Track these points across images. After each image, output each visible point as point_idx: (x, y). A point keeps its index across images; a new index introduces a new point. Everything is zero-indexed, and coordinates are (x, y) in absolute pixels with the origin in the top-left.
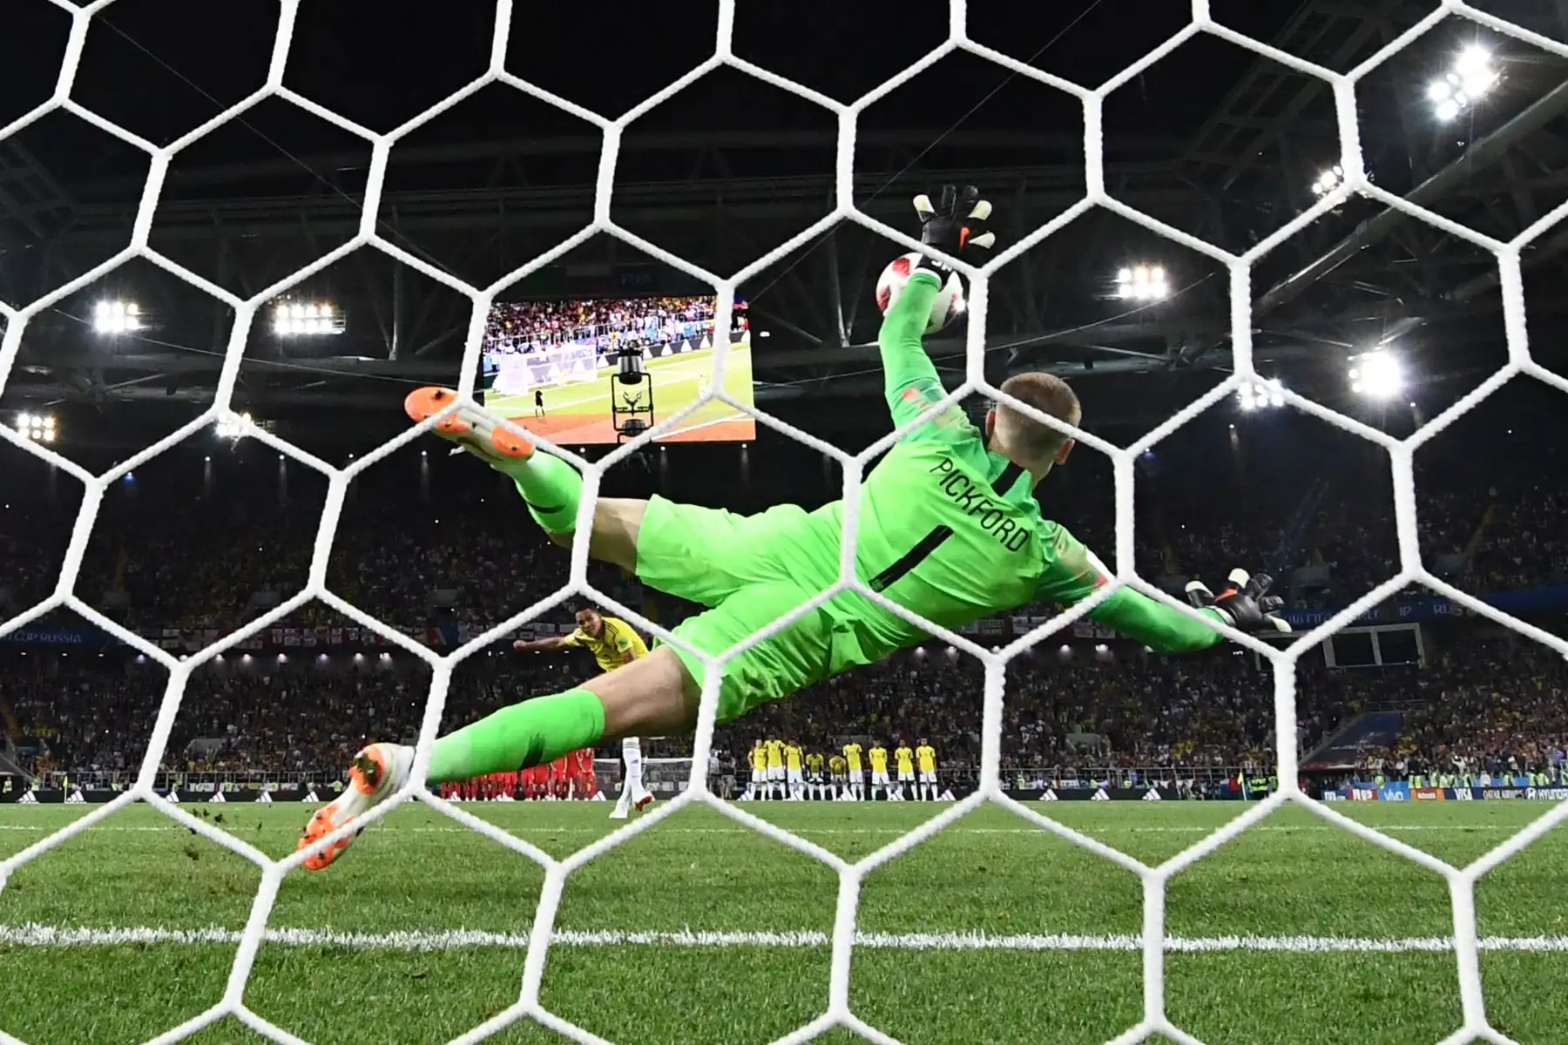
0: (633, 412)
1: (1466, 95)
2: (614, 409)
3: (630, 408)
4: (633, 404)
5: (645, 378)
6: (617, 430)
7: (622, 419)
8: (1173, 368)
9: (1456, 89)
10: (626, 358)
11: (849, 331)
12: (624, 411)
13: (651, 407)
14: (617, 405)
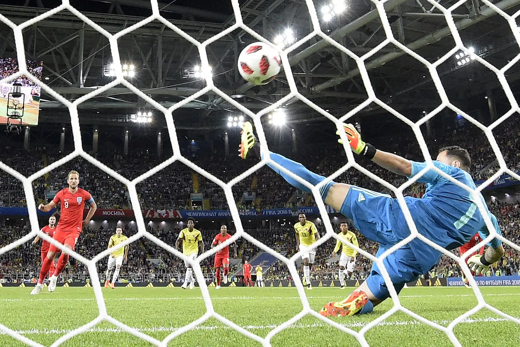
0: (15, 109)
1: (334, 12)
2: (8, 107)
3: (14, 107)
4: (16, 106)
5: (23, 95)
6: (8, 115)
7: (11, 112)
8: (210, 108)
9: (332, 10)
10: (16, 87)
11: (84, 81)
12: (12, 108)
13: (23, 107)
14: (9, 106)
